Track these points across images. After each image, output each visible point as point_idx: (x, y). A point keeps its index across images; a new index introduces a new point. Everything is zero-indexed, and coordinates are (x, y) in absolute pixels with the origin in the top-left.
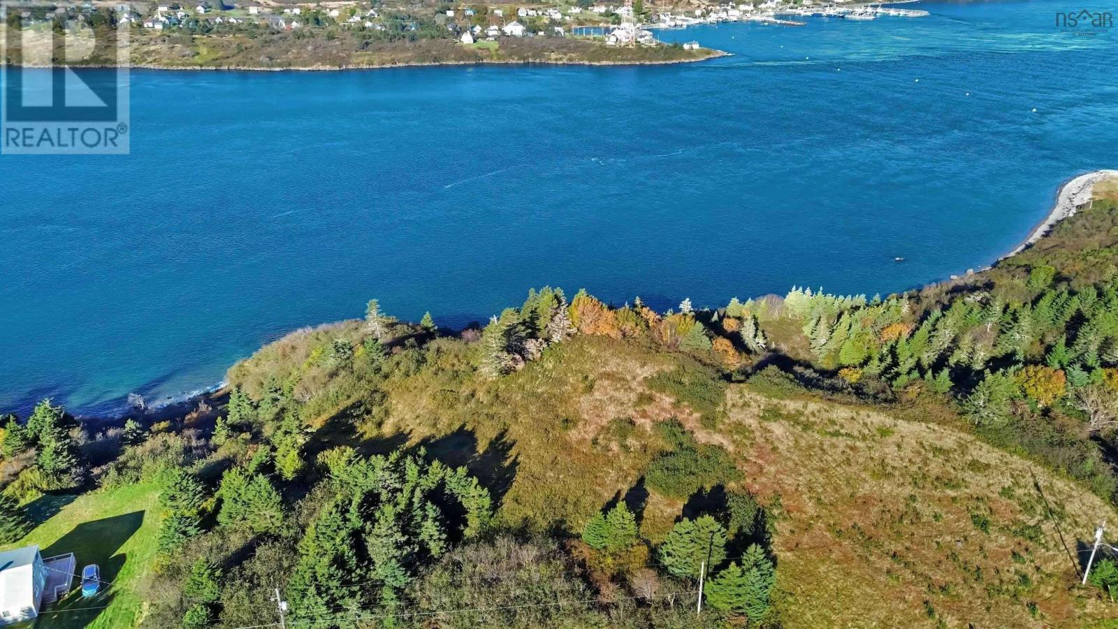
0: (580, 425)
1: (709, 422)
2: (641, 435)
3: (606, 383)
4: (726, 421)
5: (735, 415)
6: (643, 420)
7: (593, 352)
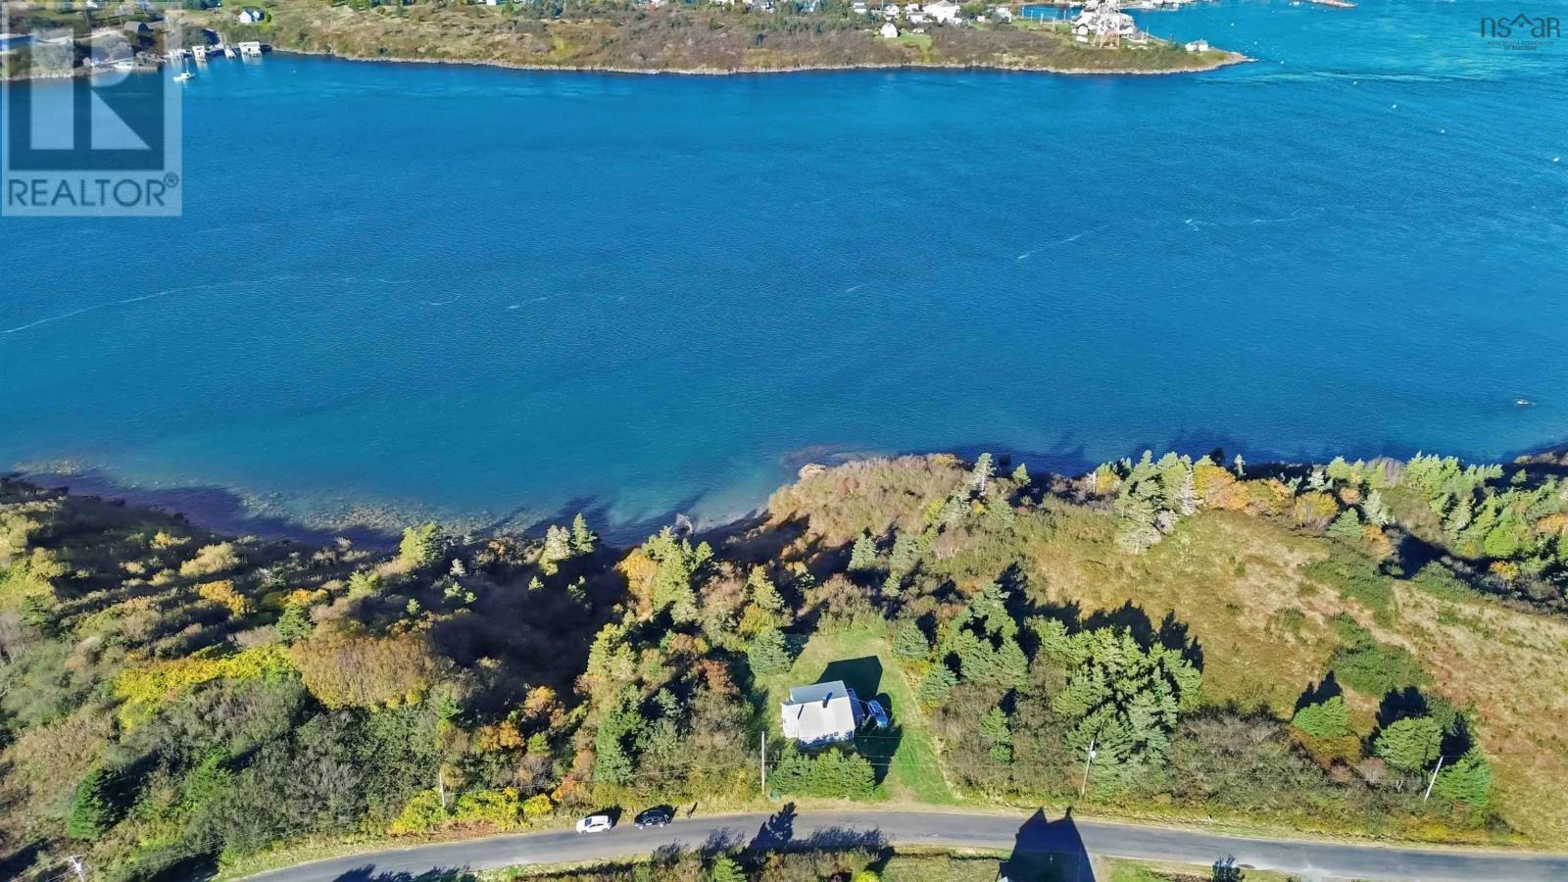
0: (1247, 610)
1: (1383, 619)
2: (1314, 629)
3: (1258, 568)
4: (1403, 622)
5: (1410, 616)
6: (1313, 613)
7: (1229, 528)
